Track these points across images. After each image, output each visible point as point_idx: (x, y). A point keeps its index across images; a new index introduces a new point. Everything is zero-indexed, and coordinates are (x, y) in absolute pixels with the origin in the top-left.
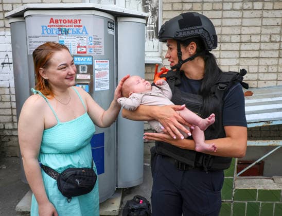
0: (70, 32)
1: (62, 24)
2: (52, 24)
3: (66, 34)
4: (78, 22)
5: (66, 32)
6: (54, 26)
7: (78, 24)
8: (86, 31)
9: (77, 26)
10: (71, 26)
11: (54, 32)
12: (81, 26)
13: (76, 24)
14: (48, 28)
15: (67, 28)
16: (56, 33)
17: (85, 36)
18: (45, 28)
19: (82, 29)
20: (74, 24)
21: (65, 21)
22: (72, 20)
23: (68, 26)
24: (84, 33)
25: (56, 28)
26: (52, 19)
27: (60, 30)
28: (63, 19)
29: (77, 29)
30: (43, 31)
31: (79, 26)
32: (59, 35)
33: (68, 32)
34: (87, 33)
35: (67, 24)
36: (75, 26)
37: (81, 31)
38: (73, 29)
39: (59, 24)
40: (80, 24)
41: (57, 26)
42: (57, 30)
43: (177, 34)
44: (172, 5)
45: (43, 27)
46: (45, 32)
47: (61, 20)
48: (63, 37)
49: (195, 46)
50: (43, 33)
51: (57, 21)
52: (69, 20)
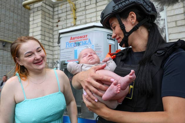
0: (81, 44)
1: (77, 39)
2: (71, 40)
3: (78, 45)
4: (86, 36)
5: (79, 44)
6: (72, 41)
7: (86, 38)
8: (90, 42)
9: (85, 39)
10: (82, 40)
11: (72, 45)
12: (88, 39)
13: (84, 38)
14: (69, 43)
15: (79, 42)
16: (73, 46)
17: (89, 45)
18: (67, 43)
19: (88, 41)
20: (83, 39)
21: (78, 38)
22: (82, 37)
23: (80, 40)
24: (89, 43)
25: (73, 42)
26: (71, 37)
27: (75, 43)
28: (77, 36)
29: (85, 41)
30: (66, 46)
31: (86, 39)
32: (75, 46)
33: (80, 44)
34: (91, 43)
35: (79, 39)
36: (84, 40)
37: (87, 42)
38: (82, 42)
39: (75, 40)
40: (87, 38)
41: (74, 41)
42: (74, 44)
43: (114, 8)
44: (176, 22)
45: (66, 43)
46: (67, 46)
47: (76, 37)
48: (77, 47)
49: (134, 15)
50: (66, 47)
51: (74, 38)
52: (80, 37)
